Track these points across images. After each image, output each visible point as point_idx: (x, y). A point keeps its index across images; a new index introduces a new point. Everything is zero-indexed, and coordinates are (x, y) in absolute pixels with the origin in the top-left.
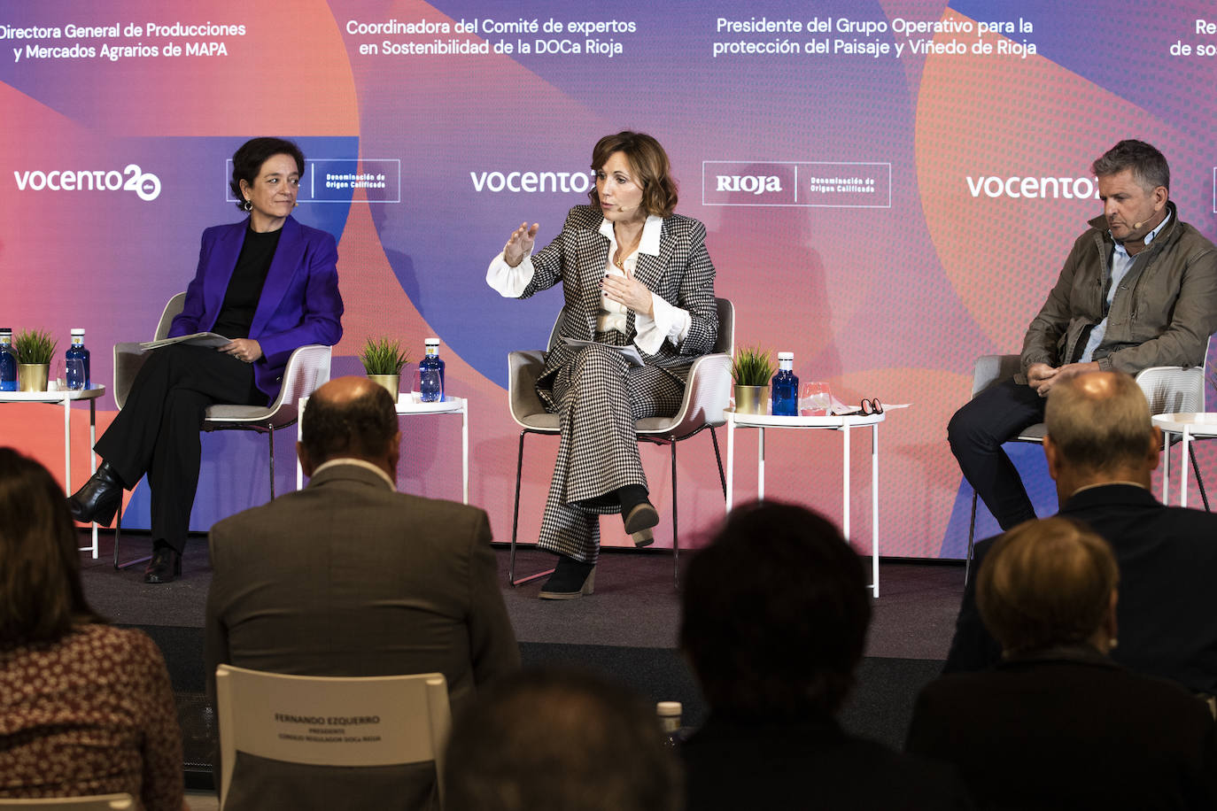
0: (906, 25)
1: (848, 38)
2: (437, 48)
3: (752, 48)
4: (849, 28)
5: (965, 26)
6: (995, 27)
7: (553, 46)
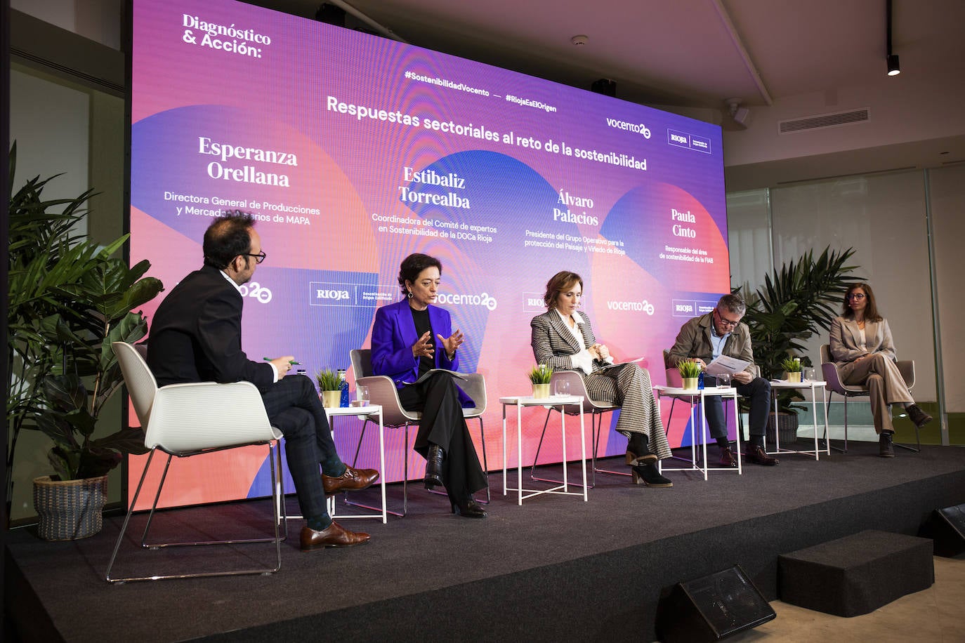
0: (587, 240)
1: (570, 243)
2: (415, 232)
3: (539, 244)
4: (569, 240)
5: (604, 242)
6: (613, 243)
7: (465, 236)
